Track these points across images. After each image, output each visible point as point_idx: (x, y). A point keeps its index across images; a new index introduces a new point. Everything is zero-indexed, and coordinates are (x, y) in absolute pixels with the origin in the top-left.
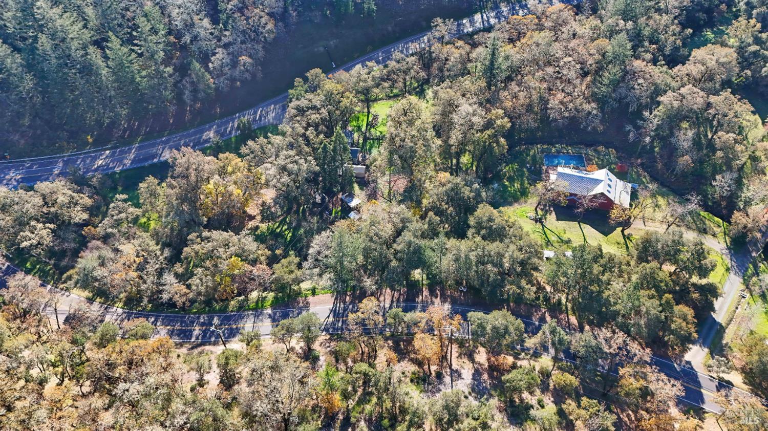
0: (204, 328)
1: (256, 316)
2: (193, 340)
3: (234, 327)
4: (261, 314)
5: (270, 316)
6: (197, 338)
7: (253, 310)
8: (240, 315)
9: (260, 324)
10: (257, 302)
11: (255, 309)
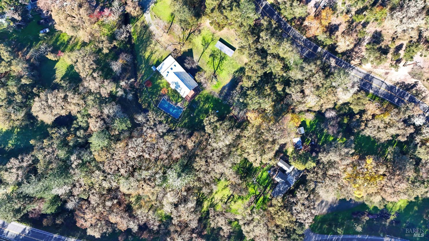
0: (403, 99)
1: (377, 92)
2: (410, 95)
3: (389, 92)
4: (375, 92)
5: (372, 88)
6: (408, 95)
7: (378, 97)
8: (384, 97)
9: (377, 86)
10: (374, 100)
11: (377, 96)
